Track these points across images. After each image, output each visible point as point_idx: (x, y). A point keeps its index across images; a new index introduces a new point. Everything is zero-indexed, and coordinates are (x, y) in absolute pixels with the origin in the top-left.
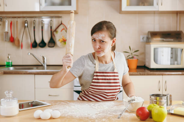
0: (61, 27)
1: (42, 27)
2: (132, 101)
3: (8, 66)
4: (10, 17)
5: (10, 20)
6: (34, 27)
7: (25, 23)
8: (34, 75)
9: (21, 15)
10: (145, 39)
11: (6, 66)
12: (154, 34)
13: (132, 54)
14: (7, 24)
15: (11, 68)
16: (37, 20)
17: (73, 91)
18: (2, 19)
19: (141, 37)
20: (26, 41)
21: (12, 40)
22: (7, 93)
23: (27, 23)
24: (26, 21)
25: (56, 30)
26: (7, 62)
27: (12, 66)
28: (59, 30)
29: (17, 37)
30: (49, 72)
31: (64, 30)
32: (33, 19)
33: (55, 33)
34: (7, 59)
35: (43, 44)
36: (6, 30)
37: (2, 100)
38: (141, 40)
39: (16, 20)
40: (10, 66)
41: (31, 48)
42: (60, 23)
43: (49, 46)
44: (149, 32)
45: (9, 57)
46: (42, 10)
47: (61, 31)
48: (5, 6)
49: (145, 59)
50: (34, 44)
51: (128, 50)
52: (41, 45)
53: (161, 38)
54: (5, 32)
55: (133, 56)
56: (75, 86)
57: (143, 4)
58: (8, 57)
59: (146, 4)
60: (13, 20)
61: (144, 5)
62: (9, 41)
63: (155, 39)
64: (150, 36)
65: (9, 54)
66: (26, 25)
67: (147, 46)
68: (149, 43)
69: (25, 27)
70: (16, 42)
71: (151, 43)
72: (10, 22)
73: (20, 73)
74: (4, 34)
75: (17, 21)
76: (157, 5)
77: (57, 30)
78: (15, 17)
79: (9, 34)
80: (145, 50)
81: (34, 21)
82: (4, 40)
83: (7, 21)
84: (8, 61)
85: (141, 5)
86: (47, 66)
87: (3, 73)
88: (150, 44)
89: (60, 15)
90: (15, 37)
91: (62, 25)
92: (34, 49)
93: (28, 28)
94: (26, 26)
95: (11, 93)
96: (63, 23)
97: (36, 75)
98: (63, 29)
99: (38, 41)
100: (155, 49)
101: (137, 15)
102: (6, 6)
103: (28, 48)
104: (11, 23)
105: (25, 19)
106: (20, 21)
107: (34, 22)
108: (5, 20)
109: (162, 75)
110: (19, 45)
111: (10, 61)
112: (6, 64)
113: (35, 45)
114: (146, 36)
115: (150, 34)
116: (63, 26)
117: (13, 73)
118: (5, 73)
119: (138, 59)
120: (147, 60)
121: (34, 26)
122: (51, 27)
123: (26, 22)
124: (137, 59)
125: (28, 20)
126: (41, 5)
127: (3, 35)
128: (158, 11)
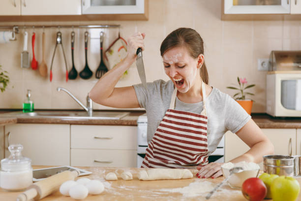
0: (119, 44)
1: (86, 44)
2: (237, 170)
3: (27, 110)
4: (31, 27)
5: (32, 31)
6: (73, 44)
7: (57, 36)
8: (69, 126)
9: (51, 23)
10: (266, 65)
11: (23, 111)
12: (281, 56)
13: (242, 91)
14: (26, 38)
15: (32, 114)
16: (77, 31)
17: (136, 154)
18: (19, 30)
19: (260, 62)
20: (59, 67)
21: (35, 66)
22: (12, 150)
23: (61, 37)
24: (59, 32)
25: (109, 50)
26: (25, 104)
27: (34, 110)
28: (115, 48)
29: (43, 61)
30: (95, 120)
31: (123, 49)
32: (71, 30)
33: (107, 54)
34: (26, 98)
35: (87, 74)
36: (25, 48)
37: (2, 161)
38: (260, 67)
39: (41, 31)
40: (31, 110)
41: (67, 80)
42: (117, 37)
43: (97, 76)
44: (272, 52)
45: (29, 95)
46: (85, 13)
47: (119, 50)
48: (23, 6)
49: (266, 101)
50: (72, 73)
51: (236, 85)
52: (84, 74)
53: (294, 62)
54: (23, 53)
55: (244, 95)
56: (140, 146)
57: (262, 3)
58: (27, 96)
59: (267, 2)
60: (36, 31)
61: (264, 4)
62: (29, 68)
63: (283, 64)
64: (274, 60)
65: (28, 90)
66: (59, 40)
67: (269, 77)
68: (272, 72)
69: (57, 43)
70: (41, 69)
71: (276, 72)
72: (32, 35)
73: (45, 122)
74: (22, 55)
75: (44, 33)
76: (288, 3)
77: (112, 48)
78: (41, 27)
79: (29, 55)
80: (266, 85)
81: (73, 32)
82: (22, 66)
83: (26, 33)
84: (27, 102)
85: (259, 5)
86: (94, 111)
87: (16, 121)
88: (274, 74)
89: (117, 23)
90: (40, 60)
91: (120, 41)
92: (72, 82)
93: (62, 46)
94: (59, 42)
95: (19, 148)
96: (121, 36)
97: (72, 126)
98: (122, 47)
99: (79, 68)
100: (283, 82)
101: (252, 22)
102: (25, 6)
103: (61, 79)
104: (33, 37)
105: (57, 30)
106: (48, 32)
107: (73, 34)
108: (23, 31)
109: (296, 128)
110: (47, 75)
111: (31, 102)
112: (23, 107)
113: (73, 75)
114: (267, 60)
115: (274, 56)
116: (122, 42)
117: (33, 121)
118: (20, 121)
119: (253, 99)
120: (269, 102)
121: (73, 41)
122: (102, 44)
123: (59, 34)
124: (252, 101)
125: (63, 31)
126: (84, 4)
127: (20, 57)
128: (290, 14)
